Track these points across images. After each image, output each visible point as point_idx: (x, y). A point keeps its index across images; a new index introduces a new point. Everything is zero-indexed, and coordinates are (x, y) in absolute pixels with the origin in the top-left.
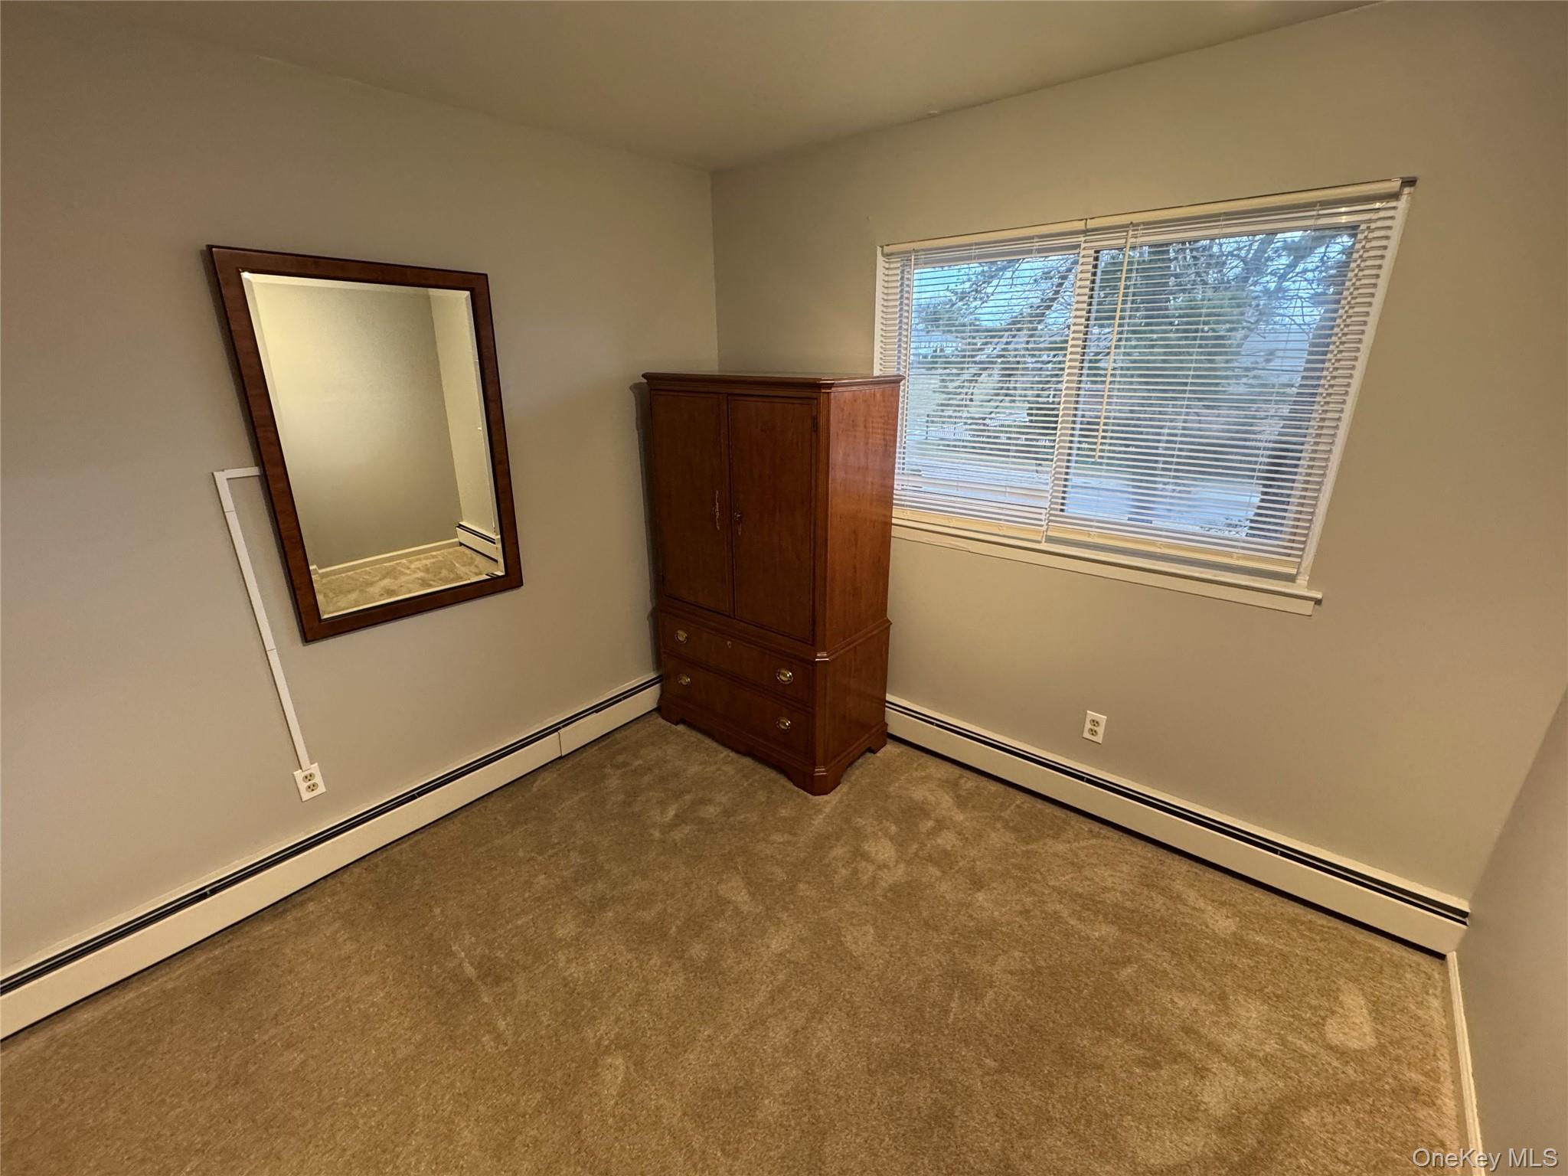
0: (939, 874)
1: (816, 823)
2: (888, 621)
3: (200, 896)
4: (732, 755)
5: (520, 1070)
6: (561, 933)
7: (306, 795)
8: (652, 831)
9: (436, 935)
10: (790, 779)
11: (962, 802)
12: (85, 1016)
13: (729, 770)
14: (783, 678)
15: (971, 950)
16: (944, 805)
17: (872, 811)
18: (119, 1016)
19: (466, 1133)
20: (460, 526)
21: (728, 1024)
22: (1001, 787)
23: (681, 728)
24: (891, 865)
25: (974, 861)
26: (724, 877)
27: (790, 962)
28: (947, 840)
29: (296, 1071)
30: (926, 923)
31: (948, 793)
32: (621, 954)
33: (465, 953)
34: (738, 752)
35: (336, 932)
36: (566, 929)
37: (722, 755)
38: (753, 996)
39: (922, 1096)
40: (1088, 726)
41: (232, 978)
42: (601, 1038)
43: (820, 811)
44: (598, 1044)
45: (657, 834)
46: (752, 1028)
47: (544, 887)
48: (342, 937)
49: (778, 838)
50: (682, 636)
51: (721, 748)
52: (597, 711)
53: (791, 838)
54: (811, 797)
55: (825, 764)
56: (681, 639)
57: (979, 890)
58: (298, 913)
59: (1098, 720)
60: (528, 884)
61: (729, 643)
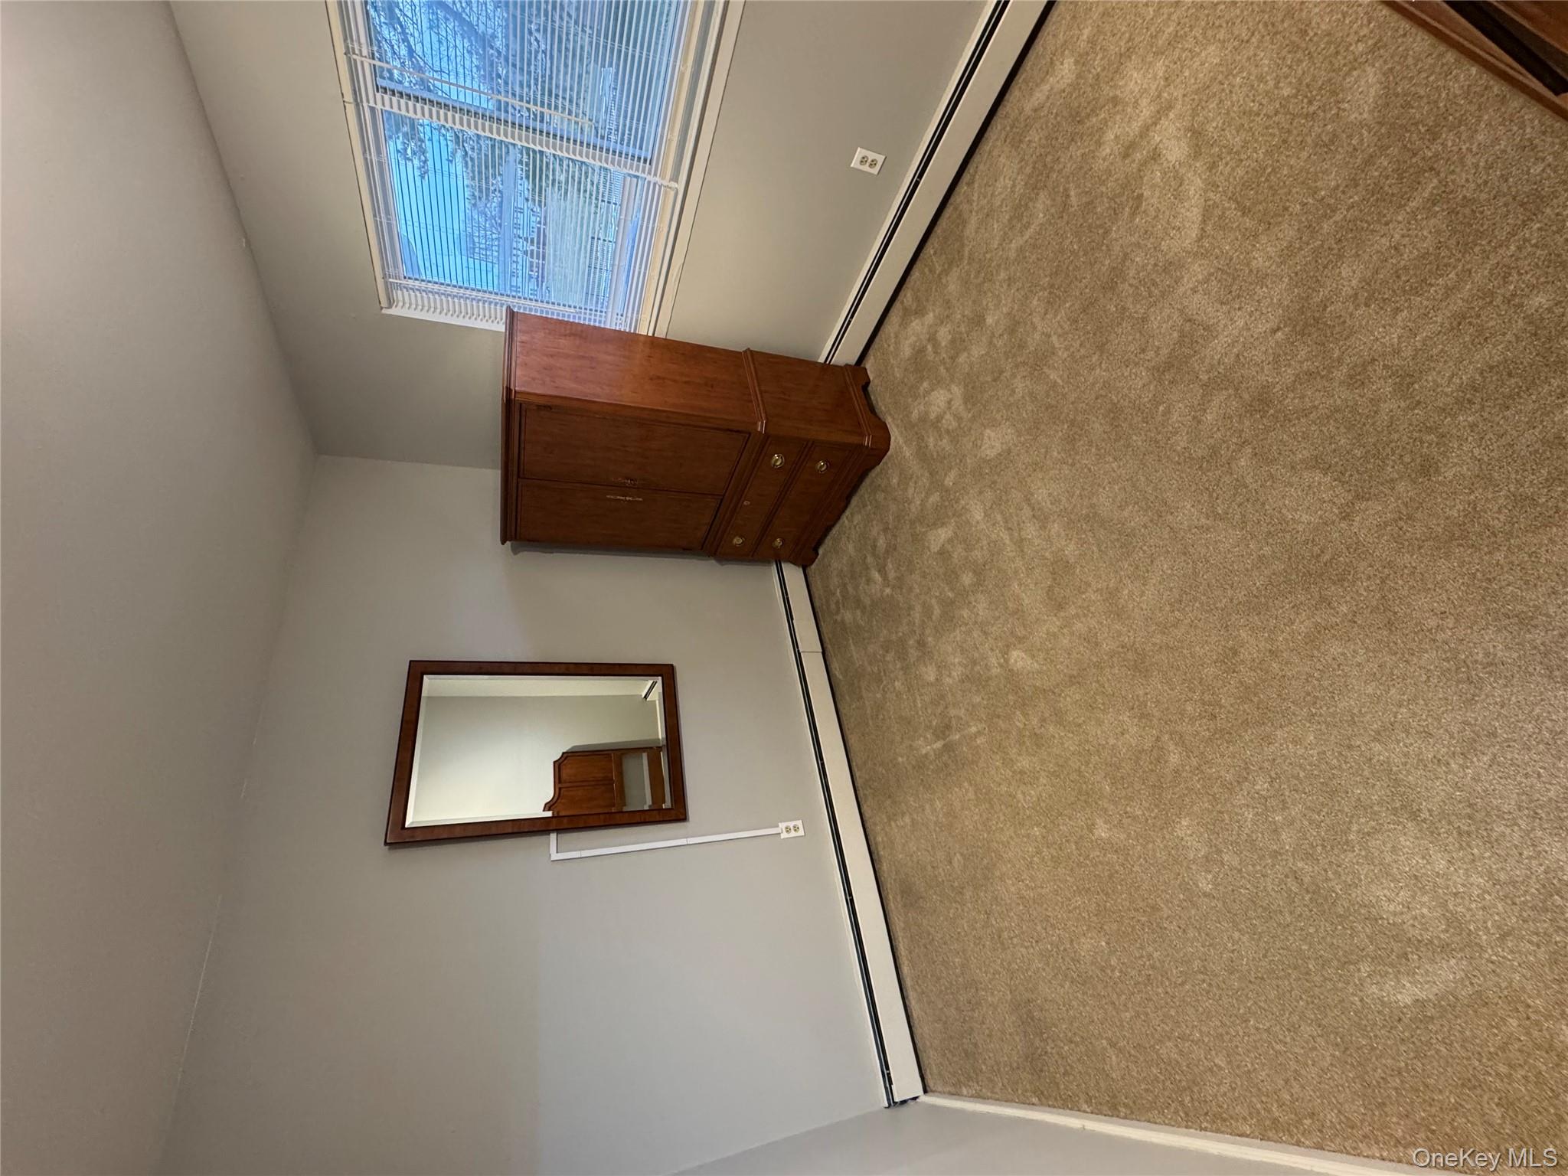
0: (966, 354)
1: (908, 454)
2: (745, 352)
3: (851, 903)
4: (848, 512)
5: (1001, 722)
6: (932, 678)
7: (801, 833)
8: (885, 594)
9: (914, 763)
10: (873, 467)
11: (920, 312)
12: (905, 970)
13: (857, 518)
14: (778, 463)
15: (1022, 346)
16: (919, 328)
17: (910, 400)
18: (910, 953)
19: (1024, 763)
20: (646, 697)
21: (1015, 568)
22: (918, 265)
23: (821, 551)
24: (951, 396)
25: (964, 316)
26: (927, 544)
27: (991, 508)
28: (944, 334)
29: (964, 859)
30: (995, 380)
31: (912, 322)
32: (955, 637)
33: (928, 747)
34: (846, 507)
35: (897, 826)
36: (930, 674)
37: (846, 522)
38: (1004, 544)
39: (1098, 427)
40: (866, 168)
41: (907, 891)
42: (999, 664)
43: (901, 448)
44: (1001, 666)
45: (888, 591)
46: (1022, 551)
47: (903, 684)
48: (900, 823)
49: (911, 491)
50: (738, 541)
51: (841, 521)
52: (792, 619)
53: (913, 480)
54: (889, 453)
55: (862, 435)
56: (741, 541)
57: (985, 320)
58: (880, 848)
59: (861, 157)
60: (899, 695)
61: (745, 503)
